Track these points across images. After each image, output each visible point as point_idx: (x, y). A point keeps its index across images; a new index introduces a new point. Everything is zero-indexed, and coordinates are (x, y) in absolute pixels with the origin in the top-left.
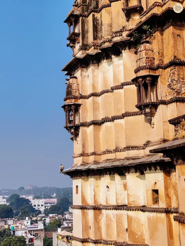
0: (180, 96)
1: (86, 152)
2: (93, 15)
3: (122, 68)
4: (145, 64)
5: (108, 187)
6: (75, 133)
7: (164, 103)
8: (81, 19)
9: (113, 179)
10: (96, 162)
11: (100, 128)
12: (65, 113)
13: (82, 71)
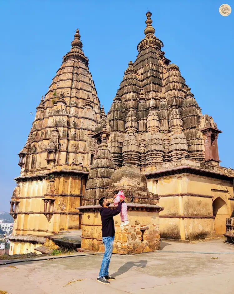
0: (63, 211)
1: (19, 228)
2: (33, 156)
3: (42, 187)
4: (49, 193)
5: (27, 249)
6: (15, 217)
7: (56, 213)
8: (26, 155)
9: (30, 246)
10: (23, 235)
11: (28, 216)
12: (11, 205)
13: (23, 183)
